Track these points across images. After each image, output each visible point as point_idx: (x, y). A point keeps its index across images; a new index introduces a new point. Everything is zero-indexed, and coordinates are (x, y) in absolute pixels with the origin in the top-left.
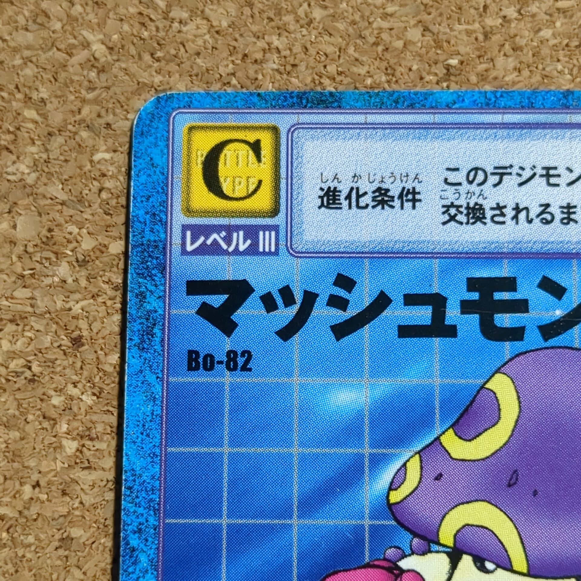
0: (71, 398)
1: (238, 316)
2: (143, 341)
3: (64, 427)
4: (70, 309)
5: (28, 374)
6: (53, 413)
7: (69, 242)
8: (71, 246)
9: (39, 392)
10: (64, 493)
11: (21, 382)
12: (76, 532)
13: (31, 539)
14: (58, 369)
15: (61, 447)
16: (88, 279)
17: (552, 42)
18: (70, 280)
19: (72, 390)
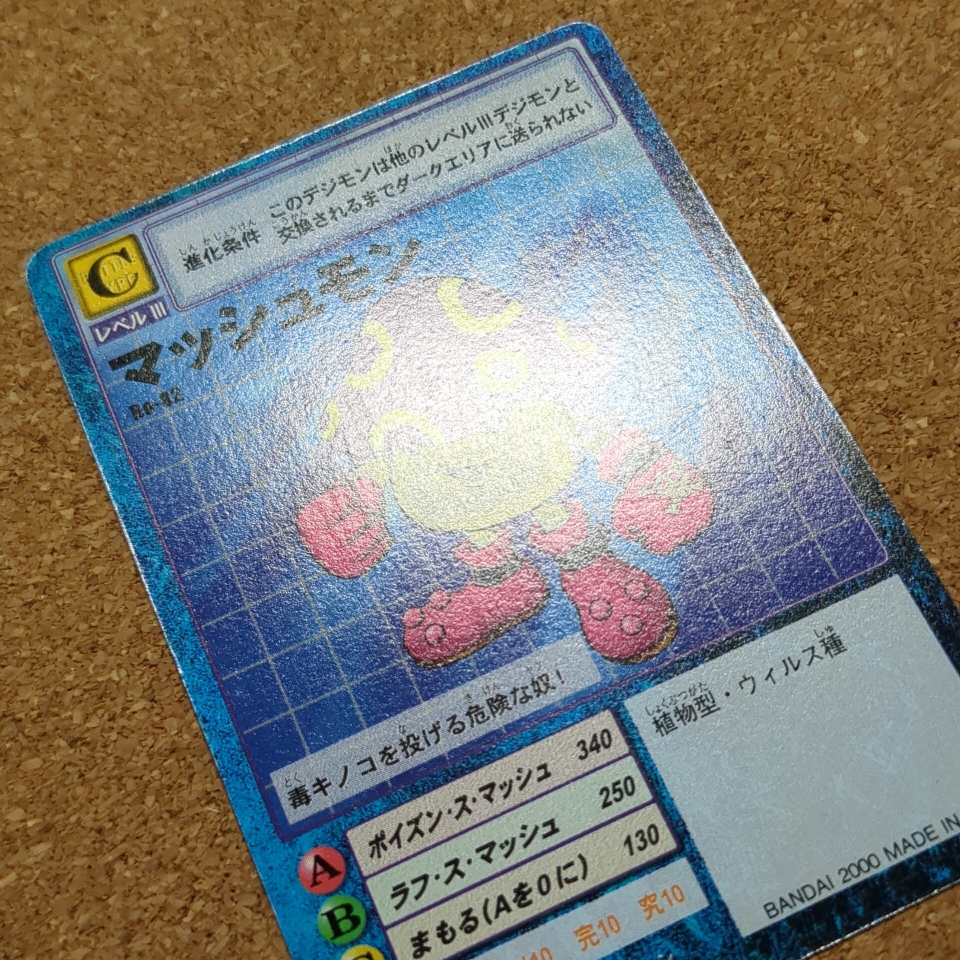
0: (55, 481)
1: (158, 366)
2: (92, 415)
3: (58, 503)
4: (29, 422)
5: (15, 479)
6: (46, 497)
8: (12, 379)
9: (28, 487)
10: (77, 547)
11: (11, 487)
12: (97, 570)
13: (64, 590)
14: (37, 466)
15: (61, 517)
16: (34, 396)
17: (310, 98)
18: (21, 402)
19: (54, 475)
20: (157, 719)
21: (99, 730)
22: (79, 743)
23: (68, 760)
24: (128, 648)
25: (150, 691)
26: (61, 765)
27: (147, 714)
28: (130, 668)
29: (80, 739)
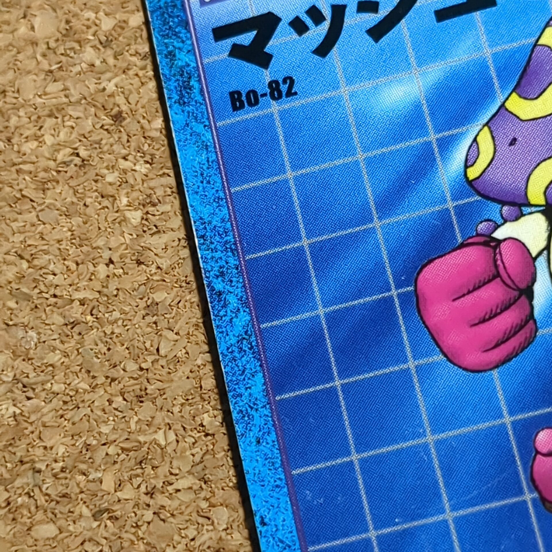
0: (125, 171)
1: (271, 46)
2: (182, 96)
3: (125, 201)
4: (104, 89)
5: (77, 160)
6: (111, 191)
7: (88, 27)
8: (91, 31)
9: (91, 174)
10: (139, 263)
11: (72, 169)
12: (158, 296)
13: (116, 314)
14: (105, 148)
15: (125, 219)
16: (115, 58)
18: (98, 63)
19: (124, 164)
20: (204, 505)
21: (132, 503)
22: (105, 515)
23: (88, 534)
24: (182, 405)
25: (200, 467)
26: (79, 540)
27: (192, 496)
28: (182, 432)
29: (107, 510)
